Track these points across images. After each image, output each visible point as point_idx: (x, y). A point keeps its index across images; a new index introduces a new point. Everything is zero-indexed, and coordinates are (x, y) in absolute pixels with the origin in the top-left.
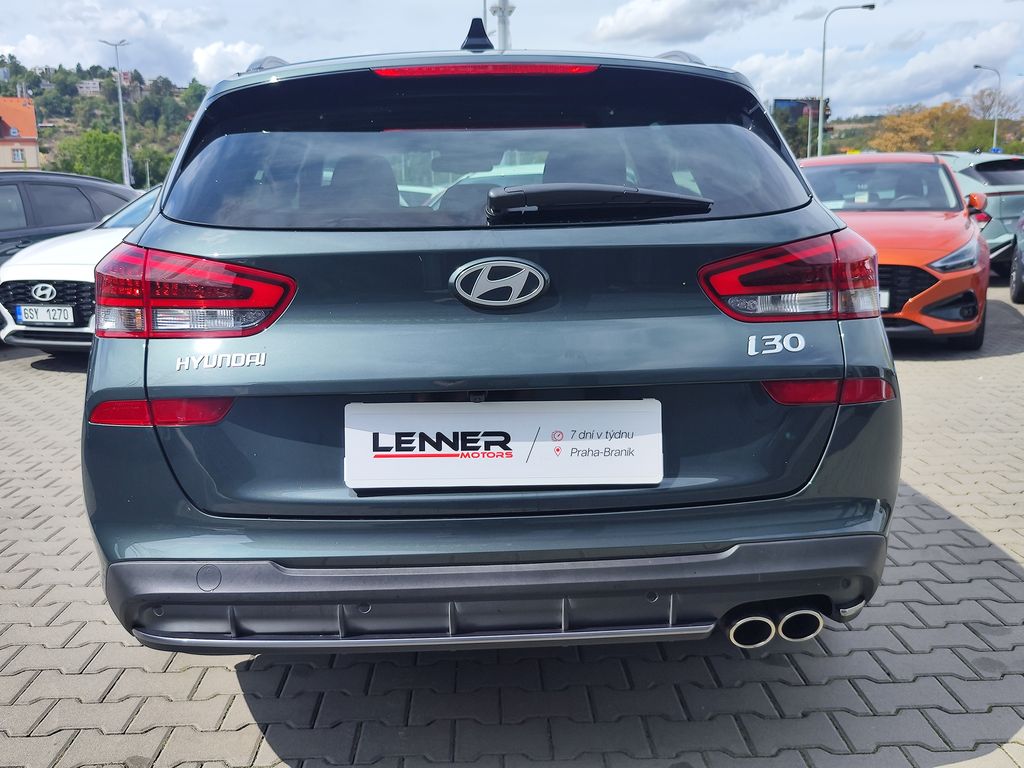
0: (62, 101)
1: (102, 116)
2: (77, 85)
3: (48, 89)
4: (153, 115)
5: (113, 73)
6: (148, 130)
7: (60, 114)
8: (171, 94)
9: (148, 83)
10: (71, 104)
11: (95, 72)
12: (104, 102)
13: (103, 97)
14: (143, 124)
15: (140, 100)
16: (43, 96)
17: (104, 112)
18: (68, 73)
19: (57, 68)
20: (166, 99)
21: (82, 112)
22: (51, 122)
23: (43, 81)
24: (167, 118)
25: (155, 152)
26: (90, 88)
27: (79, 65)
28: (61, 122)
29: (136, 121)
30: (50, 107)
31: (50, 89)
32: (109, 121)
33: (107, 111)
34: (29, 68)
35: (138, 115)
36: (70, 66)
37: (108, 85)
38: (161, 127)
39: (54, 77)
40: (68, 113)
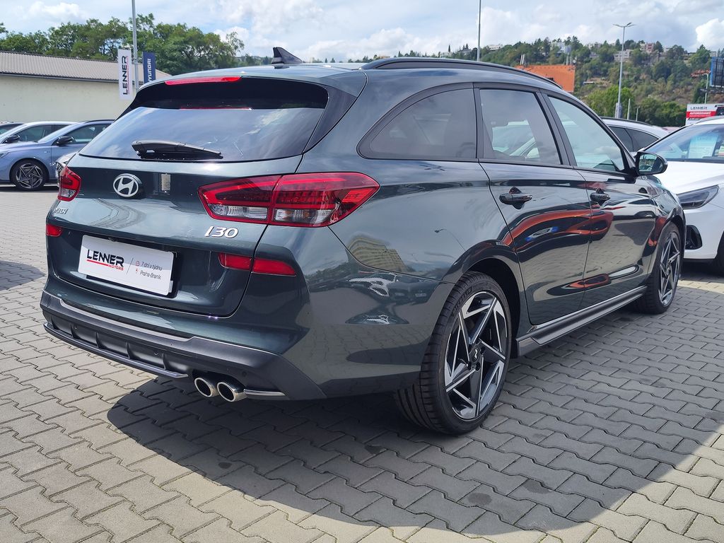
0: (602, 66)
1: (628, 75)
2: (615, 55)
3: (594, 58)
4: (665, 74)
5: (641, 45)
6: (659, 85)
7: (599, 75)
8: (682, 58)
9: (665, 50)
10: (608, 68)
11: (629, 44)
12: (631, 66)
13: (631, 62)
14: (656, 81)
15: (658, 63)
16: (590, 63)
17: (630, 73)
18: (610, 47)
19: (603, 43)
20: (677, 63)
21: (615, 73)
22: (591, 81)
23: (592, 53)
24: (675, 76)
25: (654, 101)
26: (623, 57)
27: (618, 41)
28: (599, 80)
29: (652, 78)
30: (593, 70)
31: (595, 58)
32: (632, 79)
33: (632, 72)
34: (584, 44)
35: (653, 74)
36: (612, 42)
37: (636, 53)
38: (670, 82)
39: (599, 50)
40: (605, 74)
